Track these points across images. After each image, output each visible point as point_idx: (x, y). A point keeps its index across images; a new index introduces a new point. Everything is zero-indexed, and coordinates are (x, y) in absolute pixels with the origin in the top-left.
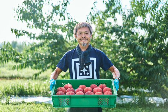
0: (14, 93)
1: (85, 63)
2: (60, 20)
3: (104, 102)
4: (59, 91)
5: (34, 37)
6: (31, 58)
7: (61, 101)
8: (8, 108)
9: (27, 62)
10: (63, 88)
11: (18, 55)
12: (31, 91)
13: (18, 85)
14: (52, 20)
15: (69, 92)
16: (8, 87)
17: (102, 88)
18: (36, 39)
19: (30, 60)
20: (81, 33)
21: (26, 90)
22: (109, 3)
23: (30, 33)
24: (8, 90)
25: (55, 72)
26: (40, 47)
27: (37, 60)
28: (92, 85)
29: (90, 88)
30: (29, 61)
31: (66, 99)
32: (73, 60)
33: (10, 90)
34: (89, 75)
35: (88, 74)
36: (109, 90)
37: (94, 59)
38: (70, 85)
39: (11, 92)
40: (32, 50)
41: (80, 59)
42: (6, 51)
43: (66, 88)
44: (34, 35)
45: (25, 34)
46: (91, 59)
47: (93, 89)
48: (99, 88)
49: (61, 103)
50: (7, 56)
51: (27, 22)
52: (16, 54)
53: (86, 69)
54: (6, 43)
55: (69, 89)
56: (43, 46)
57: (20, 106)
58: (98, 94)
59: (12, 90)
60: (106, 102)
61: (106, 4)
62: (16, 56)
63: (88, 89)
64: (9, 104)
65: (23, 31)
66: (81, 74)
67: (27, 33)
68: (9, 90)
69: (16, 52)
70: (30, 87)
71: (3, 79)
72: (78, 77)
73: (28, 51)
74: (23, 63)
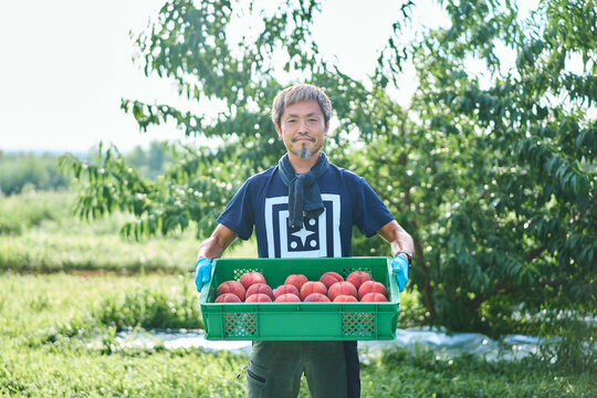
0: (133, 320)
1: (305, 211)
2: (287, 67)
3: (359, 324)
4: (224, 292)
5: (198, 128)
6: (183, 201)
7: (229, 321)
8: (104, 367)
9: (169, 214)
10: (236, 284)
11: (146, 191)
12: (193, 313)
13: (147, 292)
14: (258, 67)
15: (254, 296)
16: (115, 298)
17: (358, 284)
18: (203, 134)
19: (178, 206)
20: (294, 120)
21: (174, 310)
22: (461, 6)
23: (184, 115)
24: (114, 310)
25: (212, 238)
26: (216, 162)
27: (203, 205)
28: (327, 276)
29: (319, 284)
30: (175, 209)
31: (245, 316)
32: (270, 203)
33: (122, 310)
34: (317, 248)
35: (313, 243)
36: (378, 290)
37: (335, 199)
38: (257, 276)
39: (122, 316)
40: (189, 174)
41: (291, 199)
42: (105, 175)
43: (246, 285)
44: (199, 121)
45: (169, 117)
46: (325, 197)
47: (328, 288)
48: (348, 284)
49: (229, 327)
50: (106, 192)
51: (176, 77)
52: (136, 186)
53: (309, 228)
54: (104, 150)
55: (254, 287)
56: (226, 158)
57: (147, 361)
58: (343, 301)
59: (127, 310)
60: (366, 324)
61: (448, 8)
62: (139, 192)
63: (312, 286)
64: (109, 352)
65: (160, 108)
66: (294, 245)
67: (175, 114)
68: (118, 308)
69: (136, 179)
70: (189, 299)
71: (105, 274)
72: (285, 254)
73: (174, 176)
74: (156, 215)
